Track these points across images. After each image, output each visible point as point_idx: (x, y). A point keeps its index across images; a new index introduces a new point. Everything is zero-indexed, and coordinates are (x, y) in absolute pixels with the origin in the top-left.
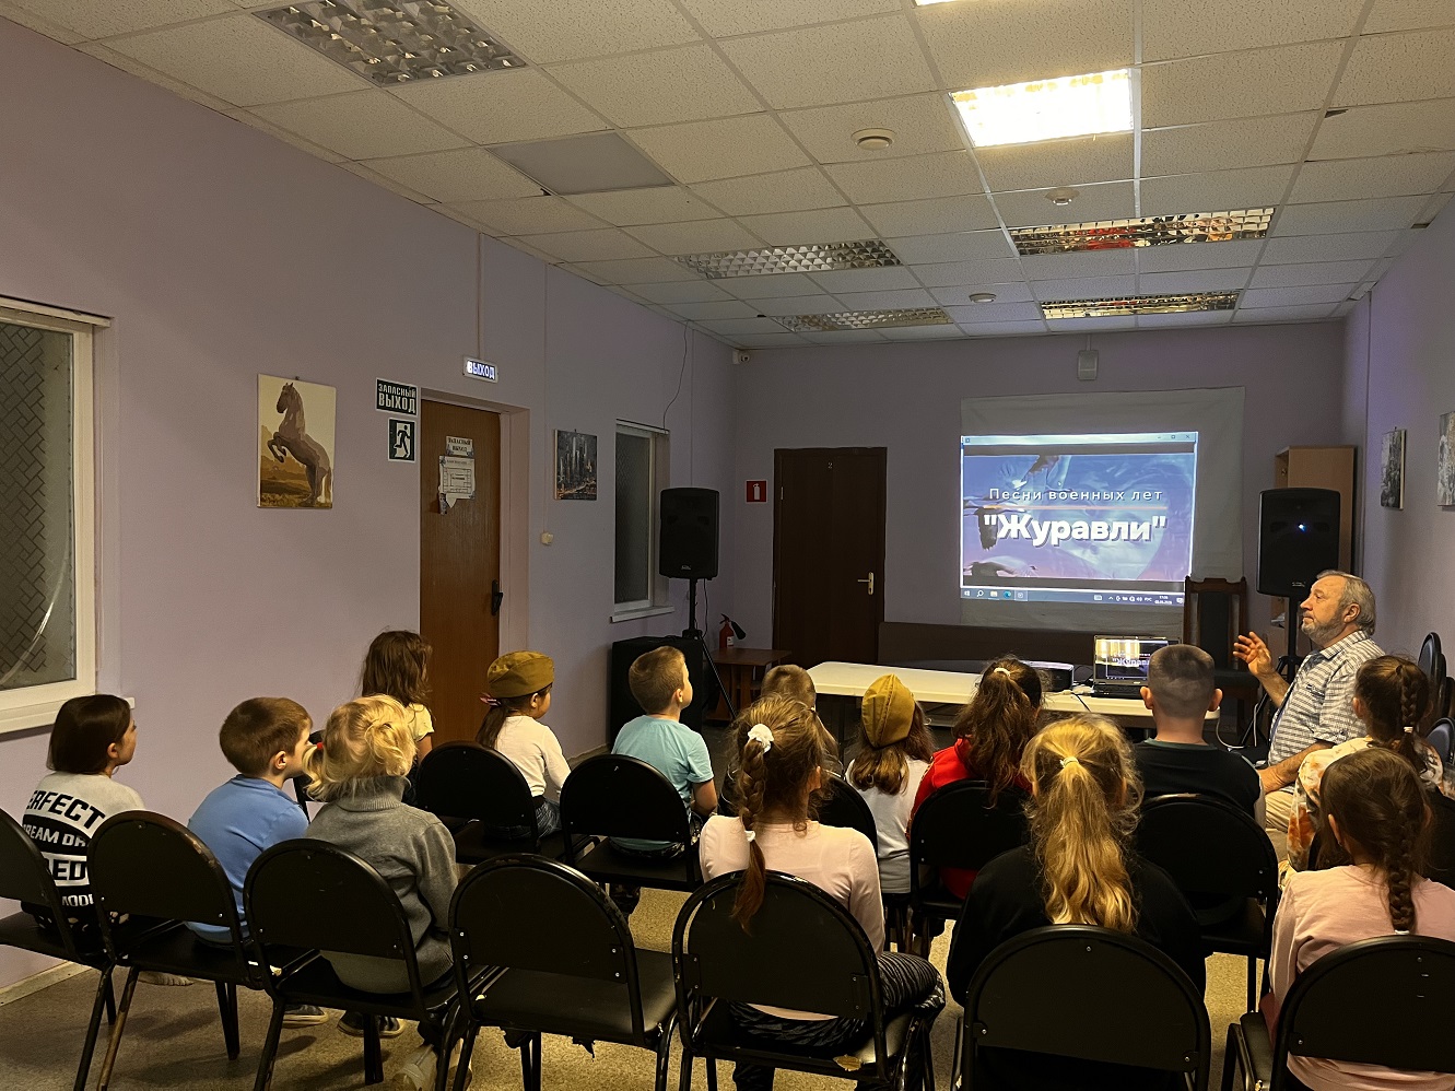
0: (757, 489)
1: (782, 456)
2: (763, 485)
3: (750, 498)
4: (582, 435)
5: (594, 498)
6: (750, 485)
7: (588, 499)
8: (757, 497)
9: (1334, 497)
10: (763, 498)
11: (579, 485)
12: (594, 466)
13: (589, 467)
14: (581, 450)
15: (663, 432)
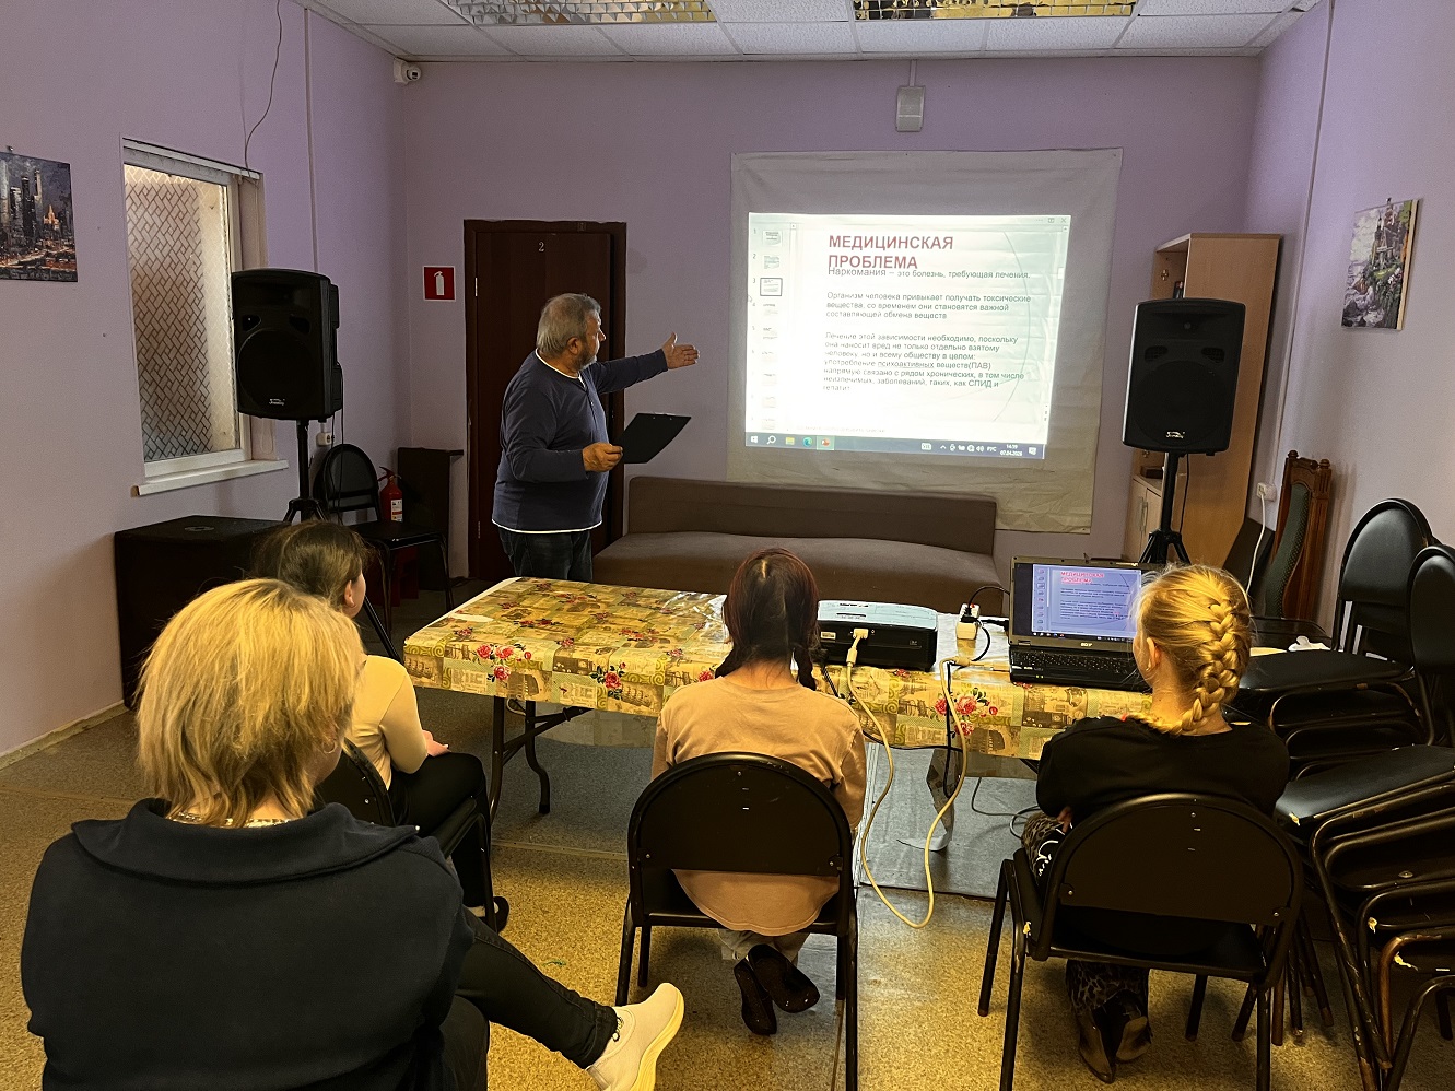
0: (440, 280)
1: (478, 234)
2: (448, 273)
3: (431, 293)
4: (24, 158)
5: (74, 278)
6: (430, 274)
7: (56, 280)
8: (440, 291)
9: (1237, 312)
10: (449, 294)
11: (25, 252)
12: (65, 218)
13: (51, 219)
14: (25, 186)
15: (245, 173)
